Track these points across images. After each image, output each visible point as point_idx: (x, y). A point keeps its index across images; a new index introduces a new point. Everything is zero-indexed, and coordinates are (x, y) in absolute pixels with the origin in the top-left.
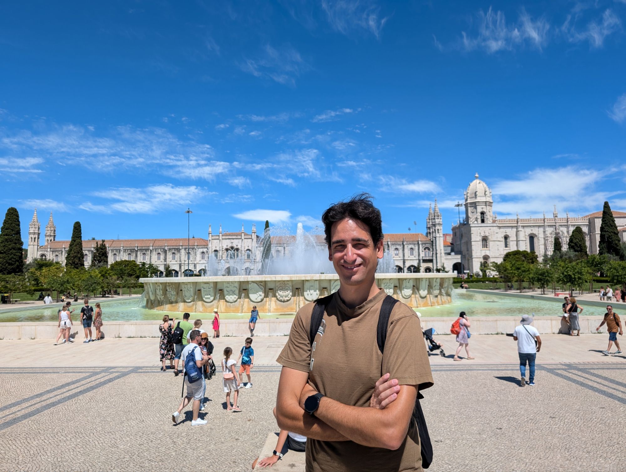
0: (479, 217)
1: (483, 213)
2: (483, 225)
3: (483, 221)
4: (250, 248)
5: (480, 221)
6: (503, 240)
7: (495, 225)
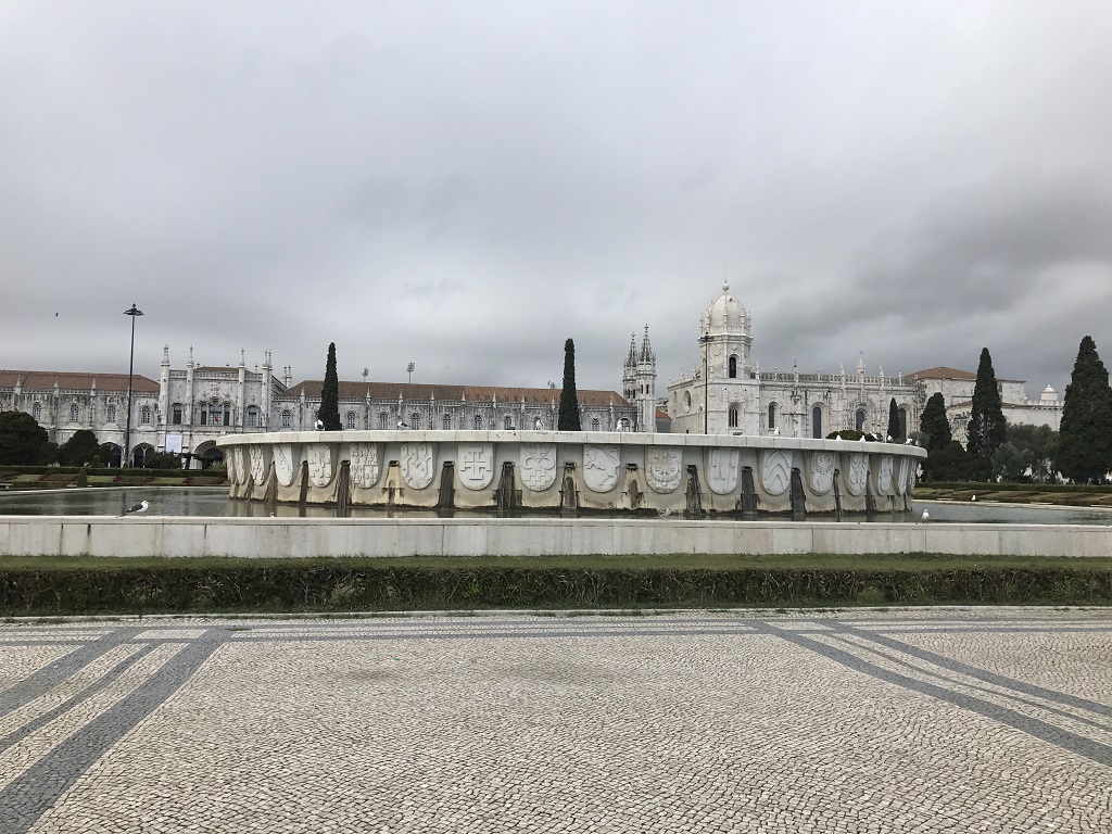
0: (726, 366)
1: (733, 360)
2: (733, 381)
3: (733, 374)
4: (256, 403)
5: (726, 372)
6: (767, 411)
7: (754, 382)
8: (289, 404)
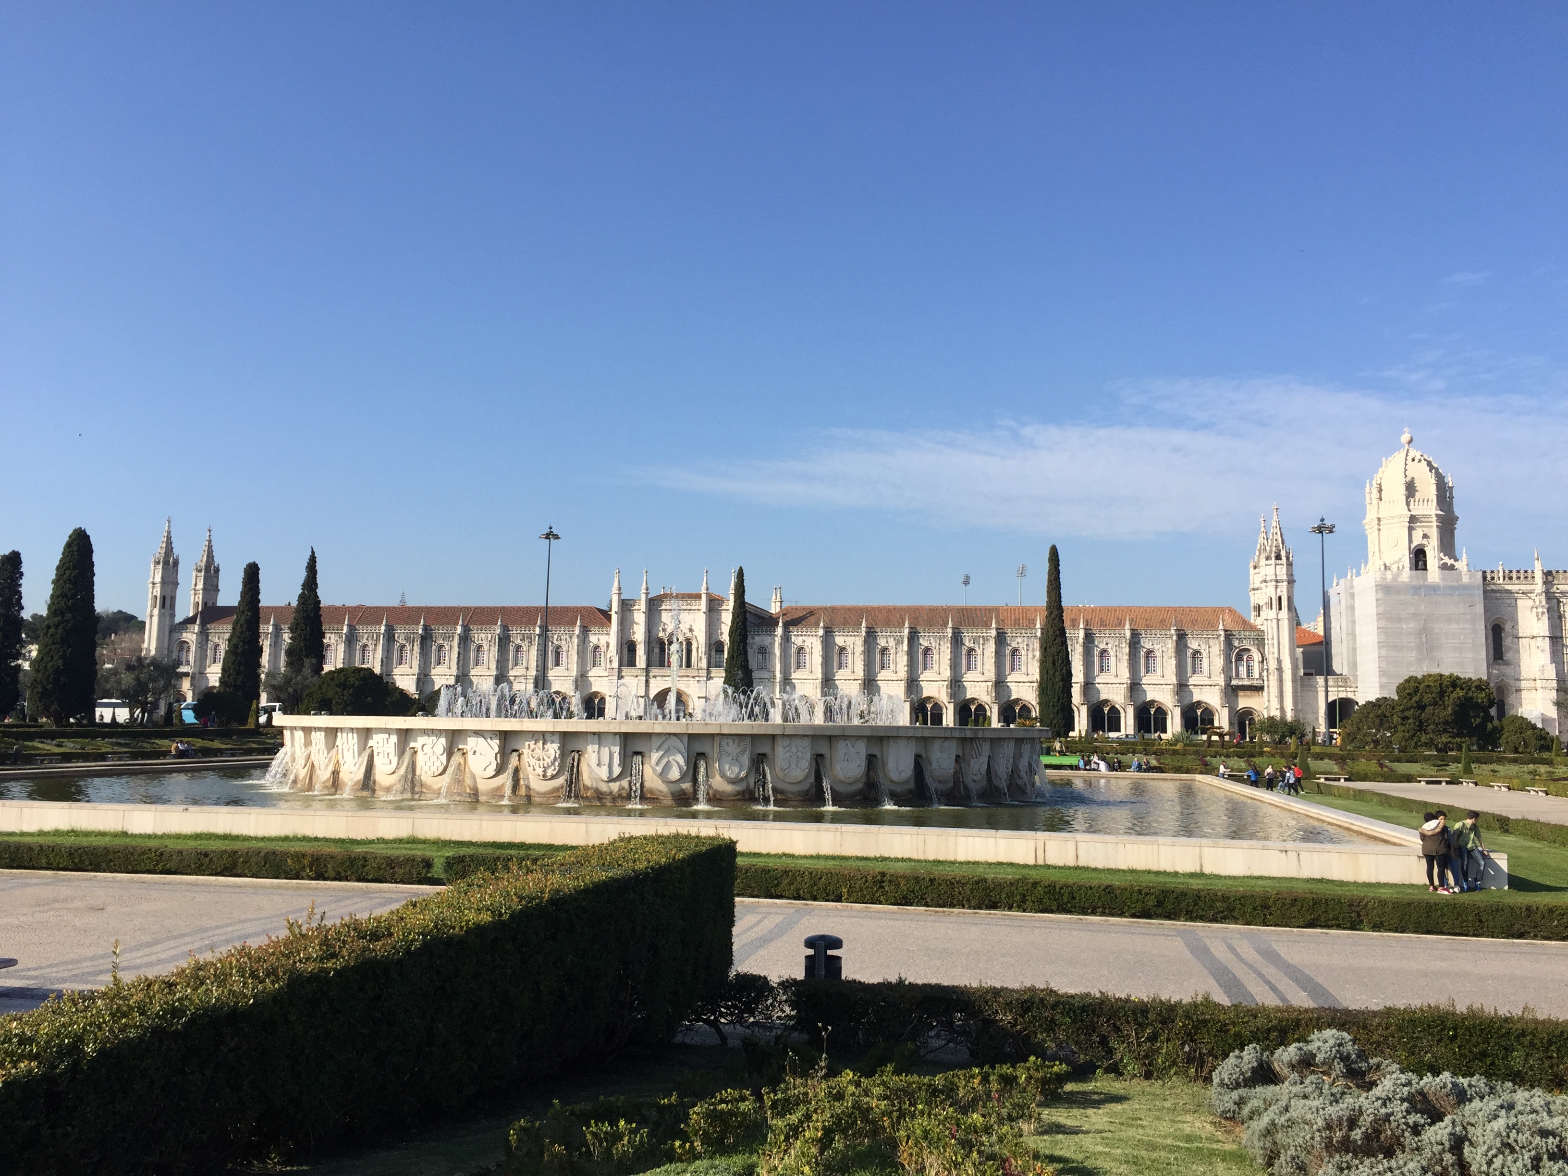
0: (1409, 563)
1: (1419, 553)
4: (724, 638)
8: (764, 638)
